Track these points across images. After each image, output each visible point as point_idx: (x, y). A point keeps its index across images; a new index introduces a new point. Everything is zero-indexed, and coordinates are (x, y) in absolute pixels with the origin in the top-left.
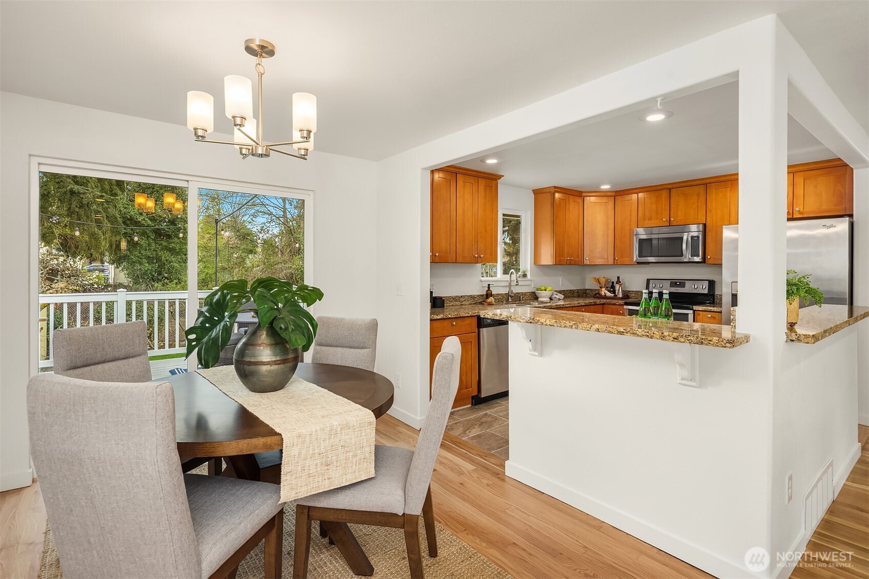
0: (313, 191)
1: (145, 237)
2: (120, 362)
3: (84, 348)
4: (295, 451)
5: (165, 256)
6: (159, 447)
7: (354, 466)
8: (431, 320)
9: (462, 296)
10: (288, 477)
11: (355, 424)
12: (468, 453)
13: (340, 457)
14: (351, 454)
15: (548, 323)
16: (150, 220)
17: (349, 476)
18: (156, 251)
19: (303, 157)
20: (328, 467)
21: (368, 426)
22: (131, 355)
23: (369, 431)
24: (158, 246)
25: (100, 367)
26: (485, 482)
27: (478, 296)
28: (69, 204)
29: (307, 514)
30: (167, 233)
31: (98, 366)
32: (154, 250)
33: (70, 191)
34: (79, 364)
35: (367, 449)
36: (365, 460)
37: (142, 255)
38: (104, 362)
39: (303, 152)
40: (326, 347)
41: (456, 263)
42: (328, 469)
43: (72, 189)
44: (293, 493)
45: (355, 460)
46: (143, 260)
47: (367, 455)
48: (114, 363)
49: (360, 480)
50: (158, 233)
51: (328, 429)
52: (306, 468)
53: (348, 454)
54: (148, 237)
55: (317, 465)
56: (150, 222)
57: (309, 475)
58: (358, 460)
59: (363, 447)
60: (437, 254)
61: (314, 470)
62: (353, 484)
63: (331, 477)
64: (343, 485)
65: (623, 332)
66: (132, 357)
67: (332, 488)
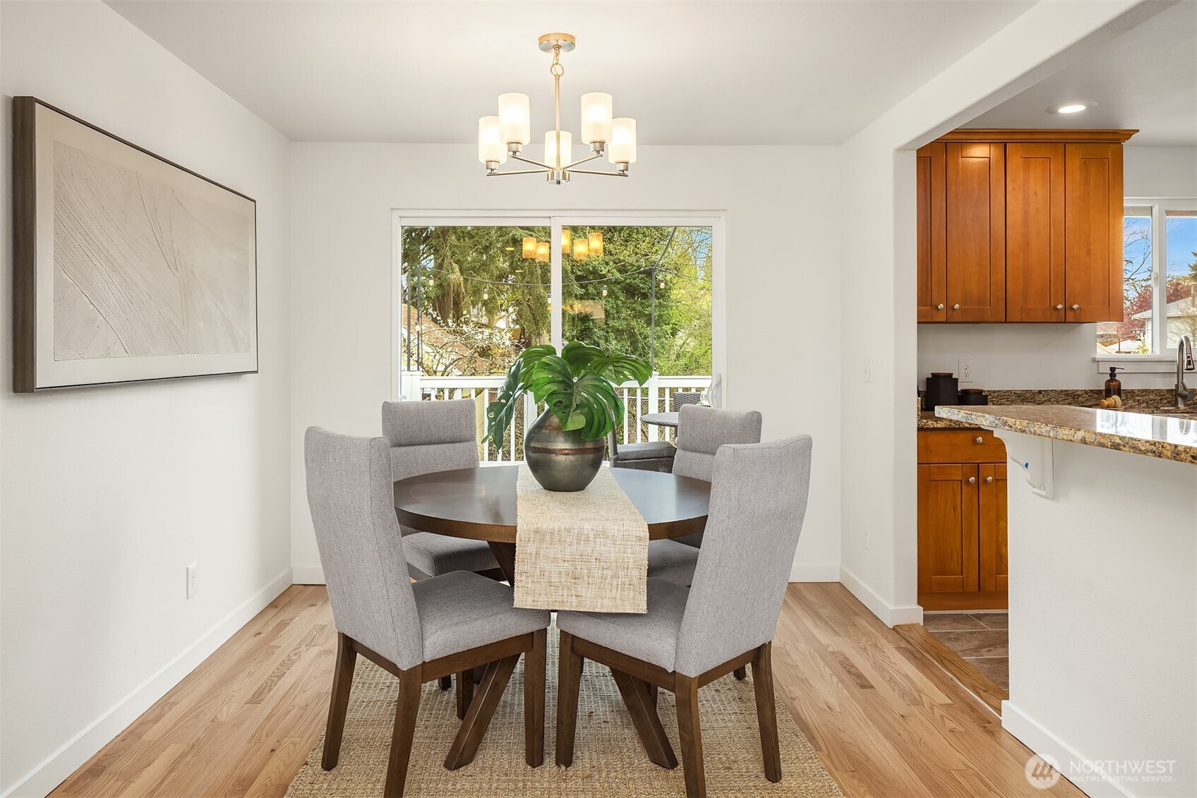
0: (724, 210)
1: (612, 298)
2: (446, 445)
3: (408, 424)
4: (532, 548)
5: (638, 326)
6: (373, 499)
7: (614, 591)
8: (920, 429)
9: (1040, 392)
10: (523, 578)
11: (616, 534)
12: (954, 678)
13: (593, 573)
14: (610, 573)
15: (1019, 427)
16: (620, 271)
17: (606, 602)
18: (627, 320)
19: (623, 174)
20: (576, 581)
21: (635, 541)
22: (458, 440)
23: (637, 548)
24: (629, 312)
25: (424, 448)
26: (950, 724)
27: (1086, 392)
28: (511, 258)
29: (570, 644)
30: (642, 291)
31: (423, 447)
32: (624, 319)
33: (512, 239)
34: (403, 442)
35: (635, 573)
36: (632, 587)
37: (608, 327)
38: (430, 443)
39: (622, 167)
40: (691, 453)
41: (1006, 322)
42: (575, 583)
43: (514, 236)
44: (530, 599)
45: (615, 583)
46: (610, 334)
47: (635, 581)
48: (439, 446)
49: (622, 611)
50: (631, 291)
51: (576, 531)
52: (546, 574)
53: (605, 571)
54: (617, 298)
55: (560, 574)
56: (618, 275)
57: (550, 584)
58: (620, 583)
59: (628, 568)
60: (957, 306)
61: (557, 580)
62: (611, 613)
63: (580, 594)
64: (597, 610)
65: (1119, 444)
66: (460, 442)
67: (582, 610)
